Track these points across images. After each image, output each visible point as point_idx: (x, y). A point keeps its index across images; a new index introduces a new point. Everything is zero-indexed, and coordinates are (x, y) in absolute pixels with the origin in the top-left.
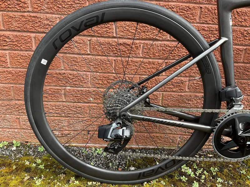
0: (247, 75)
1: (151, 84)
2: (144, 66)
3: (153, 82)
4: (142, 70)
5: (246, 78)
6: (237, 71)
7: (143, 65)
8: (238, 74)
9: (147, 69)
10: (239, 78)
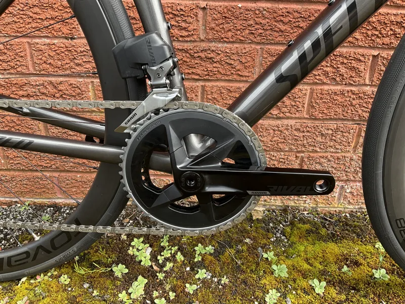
0: (281, 31)
1: (59, 60)
2: (31, 14)
3: (63, 54)
4: (30, 26)
5: (279, 39)
6: (257, 24)
7: (28, 13)
8: (260, 31)
9: (39, 21)
10: (263, 41)
